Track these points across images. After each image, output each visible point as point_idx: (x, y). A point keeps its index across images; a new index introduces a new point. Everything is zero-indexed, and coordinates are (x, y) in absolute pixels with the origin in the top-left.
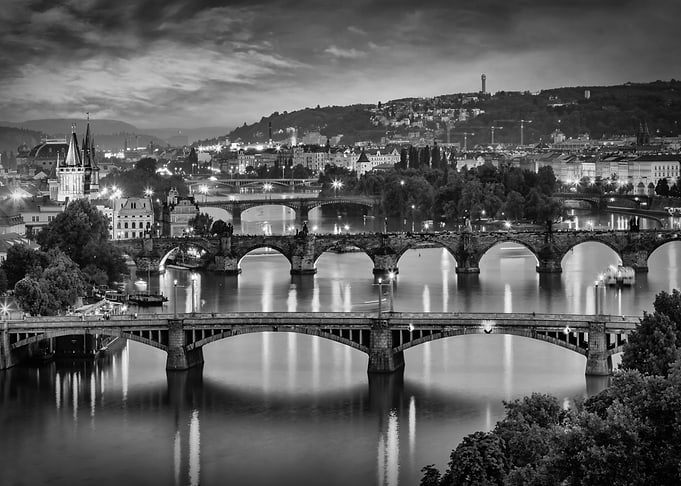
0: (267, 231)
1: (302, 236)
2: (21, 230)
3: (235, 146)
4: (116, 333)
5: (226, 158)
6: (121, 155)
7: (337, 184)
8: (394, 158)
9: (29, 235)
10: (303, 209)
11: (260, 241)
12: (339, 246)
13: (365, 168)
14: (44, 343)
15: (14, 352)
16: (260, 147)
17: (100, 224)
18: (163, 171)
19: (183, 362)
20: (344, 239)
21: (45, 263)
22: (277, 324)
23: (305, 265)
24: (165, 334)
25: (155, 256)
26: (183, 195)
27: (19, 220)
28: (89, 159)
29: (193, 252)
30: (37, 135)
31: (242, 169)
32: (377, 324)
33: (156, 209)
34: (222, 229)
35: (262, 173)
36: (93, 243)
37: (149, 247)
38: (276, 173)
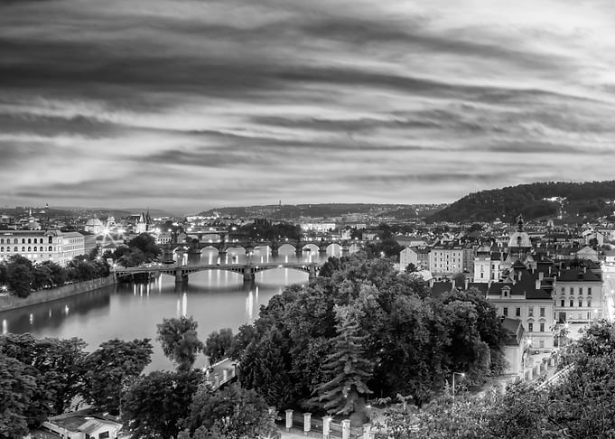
0: (211, 241)
1: (223, 243)
2: (122, 241)
3: (200, 218)
4: (157, 272)
5: (198, 221)
6: (160, 219)
7: (234, 229)
8: (253, 222)
9: (125, 242)
10: (223, 236)
11: (210, 244)
12: (235, 246)
13: (243, 224)
14: (130, 275)
15: (118, 279)
16: (209, 218)
17: (153, 240)
18: (175, 224)
19: (181, 279)
20: (236, 243)
21: (131, 251)
22: (213, 268)
23: (223, 251)
24: (175, 272)
25: (172, 249)
26: (182, 231)
27: (121, 238)
28: (148, 221)
29: (185, 247)
30: (129, 213)
31: (202, 224)
32: (246, 267)
33: (172, 235)
34: (195, 241)
35: (209, 225)
36: (149, 245)
37: (170, 246)
38: (214, 225)
